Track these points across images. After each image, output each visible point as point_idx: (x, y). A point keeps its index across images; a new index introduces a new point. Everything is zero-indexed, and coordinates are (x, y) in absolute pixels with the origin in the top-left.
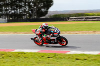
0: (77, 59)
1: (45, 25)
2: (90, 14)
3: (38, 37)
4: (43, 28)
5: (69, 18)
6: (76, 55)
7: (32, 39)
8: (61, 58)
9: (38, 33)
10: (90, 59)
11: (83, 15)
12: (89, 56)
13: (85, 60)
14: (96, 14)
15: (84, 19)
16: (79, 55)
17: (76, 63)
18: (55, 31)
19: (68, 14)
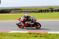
0: (15, 36)
1: (27, 15)
2: (23, 9)
3: (22, 23)
4: (25, 17)
5: (10, 12)
6: (14, 33)
7: (17, 24)
8: (5, 35)
9: (22, 20)
10: (22, 36)
11: (18, 10)
12: (22, 34)
13: (20, 36)
14: (26, 9)
15: (19, 12)
16: (16, 33)
17: (14, 38)
18: (33, 19)
19: (9, 9)
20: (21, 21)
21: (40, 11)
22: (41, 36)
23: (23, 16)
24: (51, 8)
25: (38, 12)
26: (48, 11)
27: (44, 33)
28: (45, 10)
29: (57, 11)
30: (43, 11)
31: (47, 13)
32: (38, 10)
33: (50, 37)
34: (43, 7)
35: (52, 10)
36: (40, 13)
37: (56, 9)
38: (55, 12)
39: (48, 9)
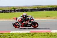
20: (19, 21)
21: (3, 11)
22: (3, 36)
23: (21, 16)
24: (13, 8)
25: (1, 12)
26: (11, 11)
27: (7, 33)
28: (8, 10)
29: (19, 11)
30: (6, 11)
31: (10, 13)
32: (1, 10)
33: (12, 36)
34: (6, 7)
35: (15, 10)
36: (3, 13)
37: (19, 9)
38: (18, 12)
39: (11, 9)
